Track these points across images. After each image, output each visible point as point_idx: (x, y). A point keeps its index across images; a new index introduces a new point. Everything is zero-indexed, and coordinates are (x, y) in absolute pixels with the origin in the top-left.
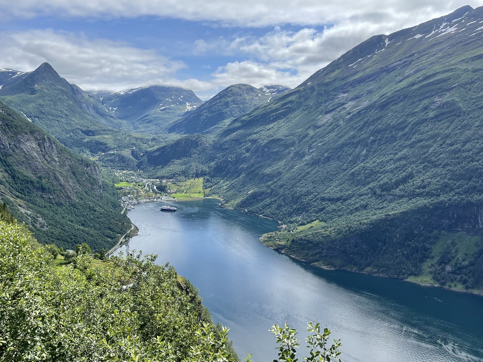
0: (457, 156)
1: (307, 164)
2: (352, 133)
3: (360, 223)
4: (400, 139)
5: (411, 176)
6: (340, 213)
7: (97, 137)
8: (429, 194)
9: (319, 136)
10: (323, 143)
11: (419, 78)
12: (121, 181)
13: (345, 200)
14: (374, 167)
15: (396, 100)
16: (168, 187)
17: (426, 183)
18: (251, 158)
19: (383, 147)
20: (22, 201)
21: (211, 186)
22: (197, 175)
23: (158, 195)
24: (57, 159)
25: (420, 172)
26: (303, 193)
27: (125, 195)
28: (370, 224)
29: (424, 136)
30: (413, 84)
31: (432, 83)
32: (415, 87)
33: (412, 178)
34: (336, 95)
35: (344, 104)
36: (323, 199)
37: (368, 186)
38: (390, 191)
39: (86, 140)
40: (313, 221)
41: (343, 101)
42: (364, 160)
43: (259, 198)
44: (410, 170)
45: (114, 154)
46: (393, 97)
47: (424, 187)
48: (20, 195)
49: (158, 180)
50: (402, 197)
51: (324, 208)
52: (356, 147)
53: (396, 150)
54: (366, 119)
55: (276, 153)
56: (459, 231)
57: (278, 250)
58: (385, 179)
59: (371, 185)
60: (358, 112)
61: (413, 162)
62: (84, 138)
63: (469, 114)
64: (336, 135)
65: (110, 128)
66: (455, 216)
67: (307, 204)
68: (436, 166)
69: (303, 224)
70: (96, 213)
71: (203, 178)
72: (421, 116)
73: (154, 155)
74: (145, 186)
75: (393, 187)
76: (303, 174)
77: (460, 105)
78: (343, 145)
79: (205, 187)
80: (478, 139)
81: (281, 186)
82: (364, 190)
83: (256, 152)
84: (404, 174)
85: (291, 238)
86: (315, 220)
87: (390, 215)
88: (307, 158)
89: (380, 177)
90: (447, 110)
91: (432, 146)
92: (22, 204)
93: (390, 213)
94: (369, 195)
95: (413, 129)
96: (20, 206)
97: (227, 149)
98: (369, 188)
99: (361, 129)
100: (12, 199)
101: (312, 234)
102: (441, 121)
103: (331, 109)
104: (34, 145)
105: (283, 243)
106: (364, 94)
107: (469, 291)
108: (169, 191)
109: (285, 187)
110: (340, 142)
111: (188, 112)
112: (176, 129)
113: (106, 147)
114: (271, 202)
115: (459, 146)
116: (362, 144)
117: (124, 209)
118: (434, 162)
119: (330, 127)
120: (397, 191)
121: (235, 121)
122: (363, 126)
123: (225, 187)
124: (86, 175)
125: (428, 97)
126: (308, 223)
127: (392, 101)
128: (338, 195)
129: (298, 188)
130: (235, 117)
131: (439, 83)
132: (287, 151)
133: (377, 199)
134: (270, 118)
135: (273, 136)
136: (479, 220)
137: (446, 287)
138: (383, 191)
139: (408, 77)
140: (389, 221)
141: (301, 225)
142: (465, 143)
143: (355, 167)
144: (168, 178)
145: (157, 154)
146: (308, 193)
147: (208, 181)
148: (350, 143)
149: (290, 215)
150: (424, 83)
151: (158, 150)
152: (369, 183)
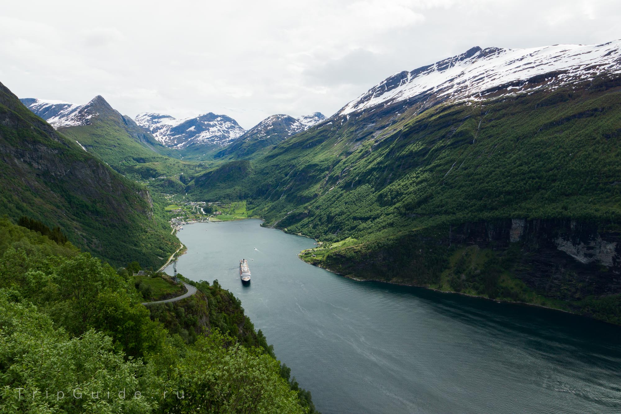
0: (470, 178)
1: (340, 187)
2: (379, 159)
3: (388, 239)
4: (422, 164)
5: (431, 196)
6: (369, 231)
7: (147, 164)
8: (446, 213)
9: (351, 161)
10: (355, 168)
11: (437, 110)
12: (170, 204)
13: (374, 219)
14: (399, 189)
15: (418, 129)
16: (214, 209)
17: (444, 203)
18: (290, 182)
19: (407, 171)
20: (78, 224)
21: (254, 208)
22: (241, 198)
23: (205, 217)
24: (110, 185)
25: (439, 193)
26: (337, 212)
27: (175, 216)
28: (396, 240)
29: (442, 161)
30: (432, 116)
31: (449, 115)
32: (434, 118)
33: (433, 198)
34: (365, 125)
35: (372, 133)
36: (355, 218)
37: (394, 206)
38: (413, 210)
39: (137, 167)
40: (346, 238)
41: (372, 130)
42: (390, 183)
43: (297, 218)
44: (430, 191)
45: (163, 180)
46: (414, 127)
47: (442, 206)
48: (76, 218)
49: (205, 203)
50: (423, 215)
51: (356, 226)
52: (383, 171)
53: (418, 174)
54: (391, 146)
55: (314, 177)
56: (472, 244)
57: (315, 263)
58: (408, 199)
59: (397, 205)
60: (384, 140)
61: (433, 184)
62: (136, 165)
63: (479, 142)
64: (366, 161)
65: (160, 156)
66: (469, 231)
67: (341, 223)
68: (452, 188)
69: (338, 241)
70: (147, 234)
71: (246, 201)
72: (440, 144)
73: (200, 180)
74: (192, 209)
75: (416, 206)
76: (337, 196)
77: (472, 134)
78: (373, 169)
79: (248, 209)
80: (487, 164)
81: (317, 208)
82: (391, 209)
83: (294, 176)
84: (425, 195)
85: (326, 255)
86: (348, 237)
87: (413, 232)
88: (340, 181)
89: (405, 197)
90: (461, 138)
91: (449, 169)
92: (77, 226)
93: (413, 230)
94: (395, 214)
95: (433, 154)
96: (76, 228)
97: (268, 173)
98: (395, 208)
99: (388, 155)
100: (69, 222)
101: (345, 250)
102: (456, 147)
103: (361, 137)
104: (89, 172)
105: (320, 258)
106: (390, 124)
107: (481, 296)
108: (215, 213)
109: (321, 207)
110: (370, 167)
111: (232, 140)
112: (221, 156)
113: (157, 173)
114: (309, 222)
115: (471, 170)
116: (388, 169)
117: (174, 230)
118: (451, 184)
119: (360, 154)
120: (419, 210)
121: (275, 148)
122: (389, 152)
123: (266, 209)
124: (138, 199)
125: (445, 127)
126: (342, 240)
127: (414, 131)
128: (368, 215)
129: (333, 209)
130: (275, 144)
131: (454, 115)
132: (323, 175)
133: (403, 217)
134: (307, 145)
135: (309, 162)
136: (489, 234)
137: (461, 293)
138: (407, 210)
139: (427, 109)
140: (412, 236)
141: (335, 242)
142: (477, 167)
143: (383, 189)
144: (214, 200)
145: (203, 179)
146: (342, 213)
147: (251, 203)
148: (378, 168)
149: (326, 233)
150: (441, 114)
151: (205, 175)
152: (394, 204)
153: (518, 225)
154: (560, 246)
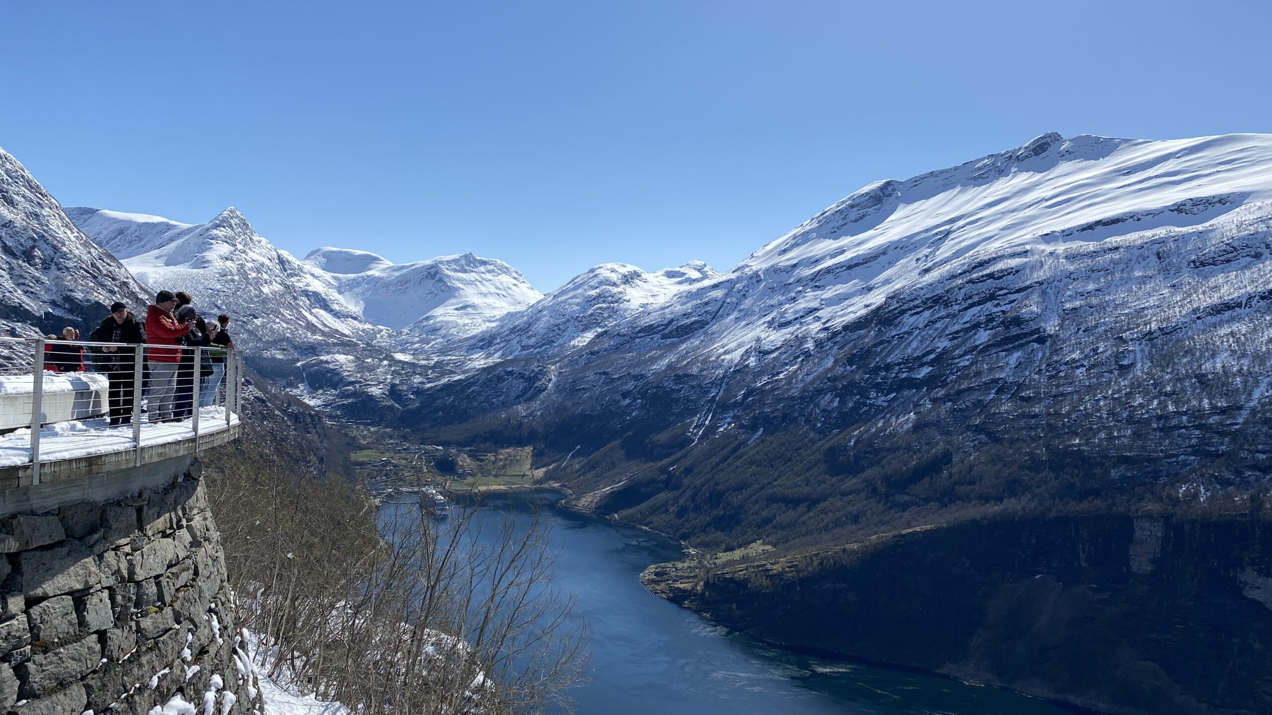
3: (844, 552)
5: (946, 458)
6: (803, 529)
7: (323, 357)
8: (981, 497)
12: (364, 448)
13: (815, 502)
16: (460, 463)
17: (975, 473)
21: (549, 464)
22: (521, 440)
23: (440, 479)
26: (732, 483)
27: (371, 476)
28: (864, 553)
31: (989, 277)
33: (949, 462)
35: (816, 310)
36: (772, 499)
37: (860, 477)
38: (905, 488)
39: (299, 364)
40: (750, 543)
41: (815, 304)
43: (643, 491)
46: (911, 300)
47: (972, 482)
49: (440, 448)
50: (927, 500)
51: (773, 517)
57: (678, 598)
58: (894, 463)
60: (844, 327)
62: (297, 360)
66: (1034, 541)
67: (739, 508)
69: (731, 549)
71: (531, 448)
74: (413, 460)
75: (910, 480)
79: (536, 466)
81: (689, 470)
84: (933, 453)
85: (704, 579)
86: (754, 541)
87: (903, 536)
88: (742, 413)
89: (886, 457)
93: (904, 532)
94: (864, 494)
98: (864, 480)
101: (747, 570)
103: (791, 318)
105: (687, 586)
106: (856, 293)
107: (1062, 697)
108: (461, 472)
112: (485, 347)
113: (341, 379)
114: (668, 501)
117: (368, 504)
119: (789, 355)
120: (918, 489)
121: (602, 335)
126: (740, 546)
128: (801, 492)
129: (722, 475)
130: (602, 327)
133: (879, 501)
136: (1081, 552)
138: (891, 485)
139: (941, 263)
140: (901, 547)
141: (726, 550)
144: (461, 444)
147: (542, 453)
149: (704, 529)
150: (973, 275)
151: (444, 388)
153: (1148, 533)
154: (1248, 587)
